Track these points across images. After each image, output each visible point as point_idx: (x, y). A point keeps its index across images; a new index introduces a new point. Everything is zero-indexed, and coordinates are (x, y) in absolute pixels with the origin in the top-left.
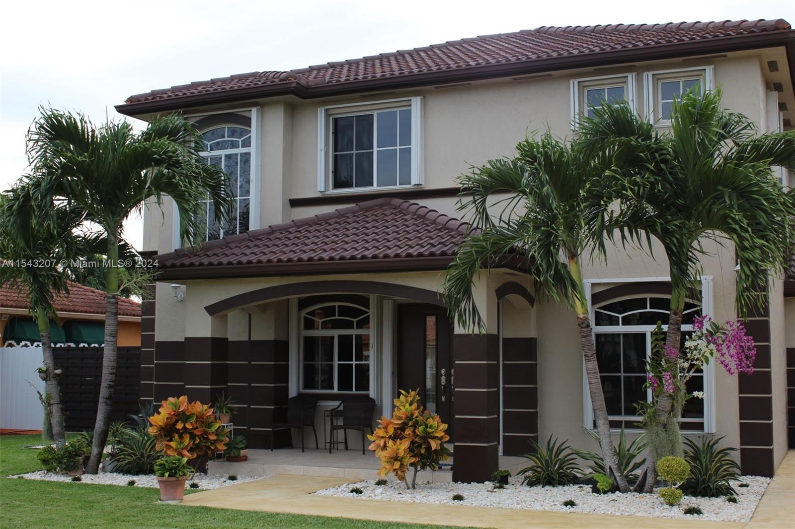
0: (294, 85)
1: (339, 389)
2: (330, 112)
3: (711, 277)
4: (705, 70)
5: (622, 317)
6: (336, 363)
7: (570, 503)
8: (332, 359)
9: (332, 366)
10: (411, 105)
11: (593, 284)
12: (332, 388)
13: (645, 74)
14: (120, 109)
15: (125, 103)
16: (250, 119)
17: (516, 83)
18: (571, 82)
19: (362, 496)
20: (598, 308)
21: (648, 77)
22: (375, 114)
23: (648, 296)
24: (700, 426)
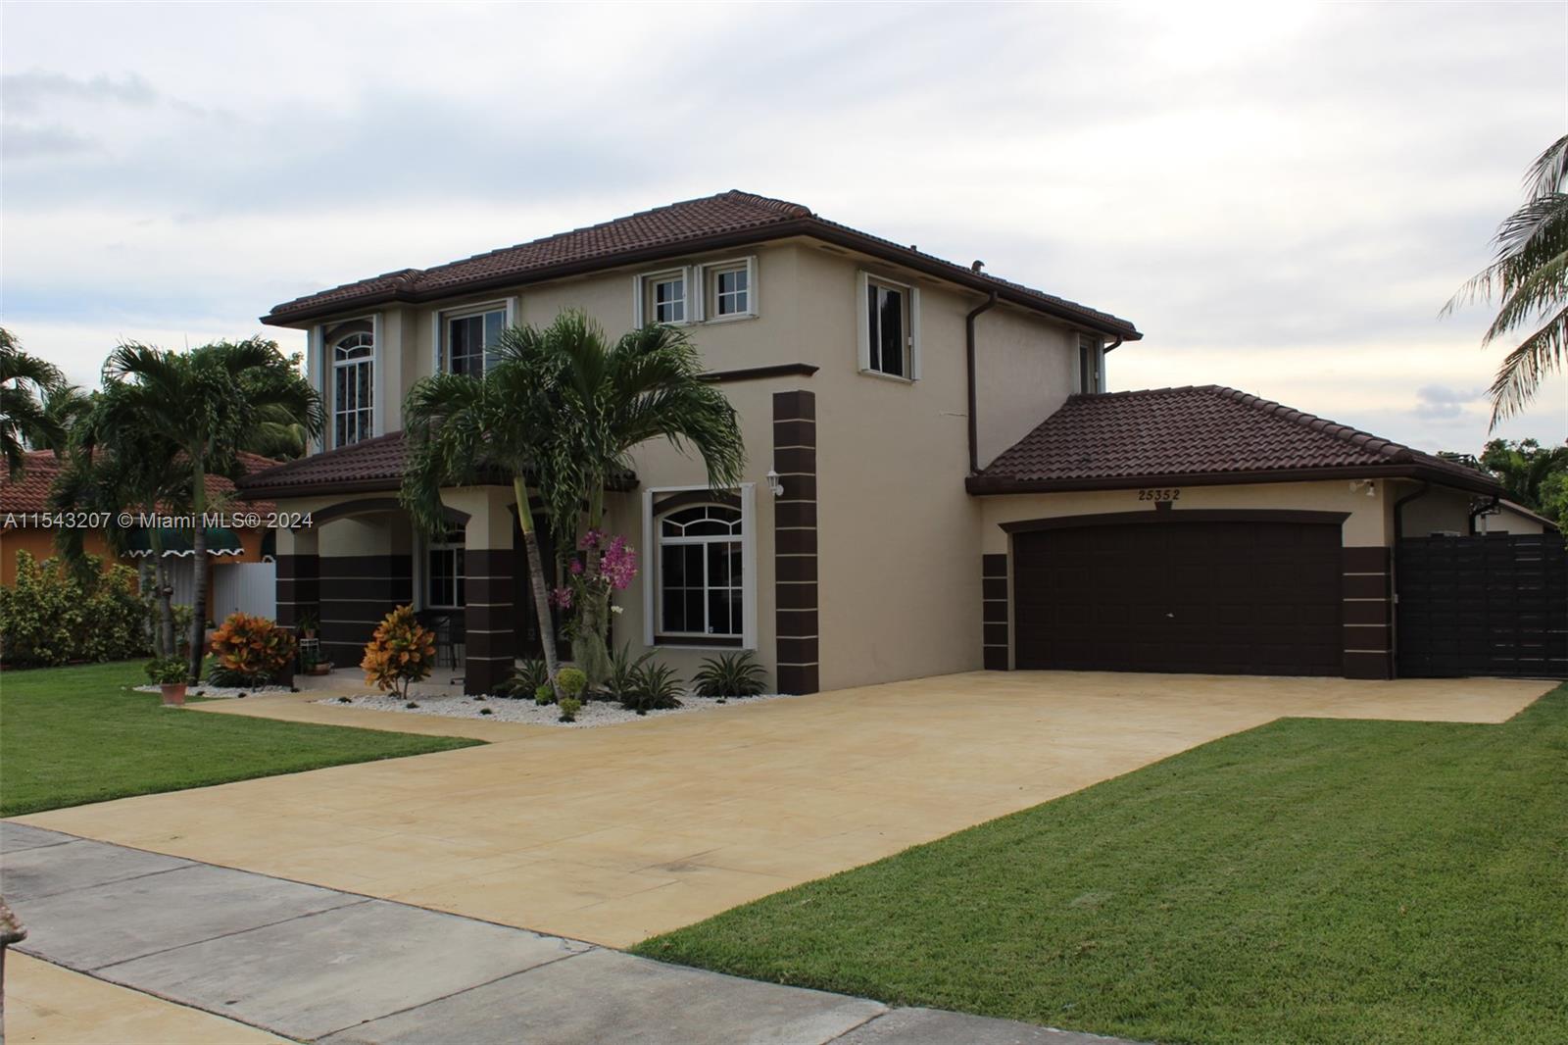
0: (394, 292)
1: (459, 605)
2: (446, 315)
3: (750, 484)
4: (746, 261)
5: (686, 528)
6: (456, 577)
7: (486, 712)
8: (452, 575)
9: (452, 581)
10: (505, 307)
11: (654, 494)
12: (452, 603)
13: (695, 268)
14: (265, 320)
15: (269, 314)
16: (371, 324)
17: (592, 280)
18: (635, 278)
19: (351, 706)
20: (667, 518)
21: (699, 269)
22: (484, 314)
23: (706, 505)
24: (739, 642)
